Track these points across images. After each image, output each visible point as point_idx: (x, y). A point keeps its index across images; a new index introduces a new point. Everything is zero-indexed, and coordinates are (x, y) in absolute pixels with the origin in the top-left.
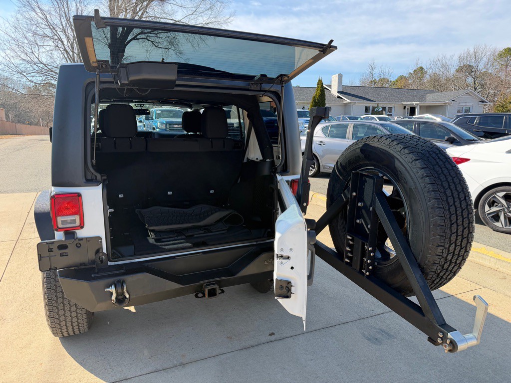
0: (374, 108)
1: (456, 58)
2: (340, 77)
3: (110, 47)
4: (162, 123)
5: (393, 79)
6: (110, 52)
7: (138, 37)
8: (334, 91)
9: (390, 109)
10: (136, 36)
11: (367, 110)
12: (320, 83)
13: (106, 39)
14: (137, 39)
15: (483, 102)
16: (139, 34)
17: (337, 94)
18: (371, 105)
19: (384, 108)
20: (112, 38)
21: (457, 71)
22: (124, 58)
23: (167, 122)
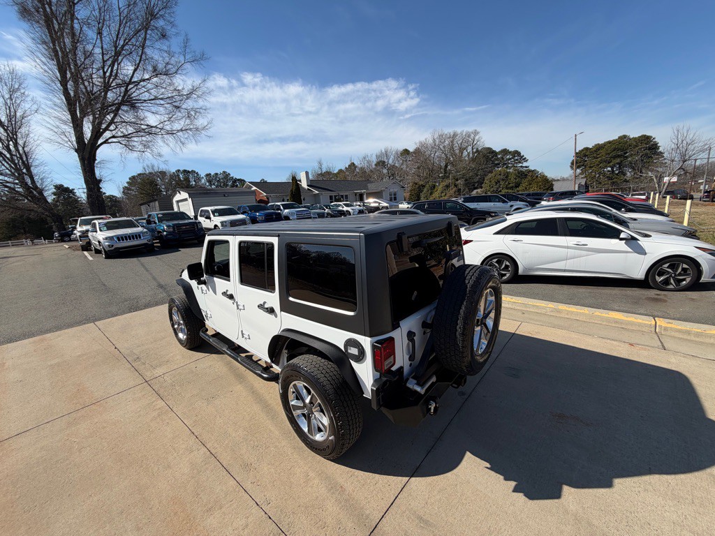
0: (335, 196)
1: (374, 157)
2: (307, 173)
3: (76, 151)
4: (168, 226)
5: (335, 172)
6: (79, 157)
7: (110, 141)
8: (304, 184)
9: (346, 196)
10: (107, 140)
11: (331, 197)
12: (294, 178)
13: (69, 143)
14: (108, 143)
15: (403, 187)
16: (110, 138)
17: (306, 187)
18: (333, 194)
19: (342, 196)
20: (78, 142)
21: (376, 165)
22: (96, 162)
23: (174, 225)
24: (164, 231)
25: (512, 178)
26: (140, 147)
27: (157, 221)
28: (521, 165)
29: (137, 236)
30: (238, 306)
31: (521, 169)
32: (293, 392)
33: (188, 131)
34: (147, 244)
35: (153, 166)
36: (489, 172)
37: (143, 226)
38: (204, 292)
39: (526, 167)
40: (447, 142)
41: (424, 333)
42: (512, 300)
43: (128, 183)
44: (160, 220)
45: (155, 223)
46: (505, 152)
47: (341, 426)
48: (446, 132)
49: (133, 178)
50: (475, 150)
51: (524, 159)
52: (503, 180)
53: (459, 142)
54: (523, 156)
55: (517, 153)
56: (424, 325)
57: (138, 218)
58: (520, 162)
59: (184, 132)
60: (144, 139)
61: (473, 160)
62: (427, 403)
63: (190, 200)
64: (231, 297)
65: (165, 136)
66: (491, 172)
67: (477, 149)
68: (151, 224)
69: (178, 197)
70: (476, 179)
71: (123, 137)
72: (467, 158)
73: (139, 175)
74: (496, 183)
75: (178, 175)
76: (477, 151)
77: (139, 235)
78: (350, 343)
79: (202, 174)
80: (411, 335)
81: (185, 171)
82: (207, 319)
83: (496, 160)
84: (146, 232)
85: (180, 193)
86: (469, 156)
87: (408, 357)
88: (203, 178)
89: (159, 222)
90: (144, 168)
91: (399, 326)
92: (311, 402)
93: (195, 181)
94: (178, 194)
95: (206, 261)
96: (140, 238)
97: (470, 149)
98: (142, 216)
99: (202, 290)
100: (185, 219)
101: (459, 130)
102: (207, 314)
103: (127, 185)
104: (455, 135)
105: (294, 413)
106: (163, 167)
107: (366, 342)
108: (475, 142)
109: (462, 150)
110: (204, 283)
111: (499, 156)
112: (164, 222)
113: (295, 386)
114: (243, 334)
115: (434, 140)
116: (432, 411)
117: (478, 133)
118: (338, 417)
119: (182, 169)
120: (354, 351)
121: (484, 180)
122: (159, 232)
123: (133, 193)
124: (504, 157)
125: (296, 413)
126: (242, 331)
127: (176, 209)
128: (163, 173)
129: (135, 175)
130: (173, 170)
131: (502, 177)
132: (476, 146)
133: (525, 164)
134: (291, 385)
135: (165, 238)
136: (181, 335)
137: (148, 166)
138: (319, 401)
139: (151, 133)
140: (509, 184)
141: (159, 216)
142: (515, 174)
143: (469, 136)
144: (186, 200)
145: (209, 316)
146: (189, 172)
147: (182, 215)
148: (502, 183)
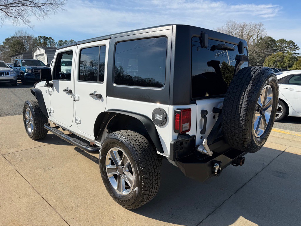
4: (29, 69)
23: (33, 68)
24: (25, 72)
25: (287, 60)
26: (15, 14)
27: (21, 65)
28: (294, 52)
29: (6, 73)
30: (74, 98)
31: (295, 55)
32: (110, 159)
33: (50, 5)
34: (12, 79)
35: (22, 32)
36: (269, 55)
37: (11, 67)
38: (51, 93)
39: (298, 54)
40: (238, 31)
41: (214, 117)
42: (282, 132)
43: (4, 42)
44: (24, 64)
45: (20, 66)
46: (282, 41)
47: (144, 178)
48: (238, 23)
49: (7, 40)
50: (259, 38)
51: (297, 48)
52: (280, 61)
53: (248, 31)
54: (296, 45)
55: (292, 43)
56: (215, 110)
57: (8, 63)
58: (294, 50)
59: (47, 5)
60: (18, 8)
61: (257, 45)
62: (213, 164)
63: (45, 55)
64: (70, 92)
65: (34, 8)
66: (270, 55)
67: (261, 37)
68: (16, 67)
69: (37, 52)
70: (259, 60)
71: (4, 6)
72: (252, 44)
73: (13, 37)
74: (274, 63)
75: (40, 40)
76: (261, 39)
77: (8, 73)
78: (157, 111)
79: (57, 41)
80: (204, 113)
81: (44, 37)
82: (51, 116)
83: (275, 47)
84: (13, 71)
85: (39, 49)
86: (254, 42)
87: (200, 130)
88: (56, 43)
89: (22, 66)
90: (16, 33)
91: (195, 103)
92: (122, 165)
93: (50, 45)
94: (38, 50)
95: (54, 69)
96: (8, 75)
97: (255, 37)
98: (11, 63)
99: (49, 92)
100: (41, 65)
101: (248, 23)
102: (51, 110)
103: (2, 44)
104: (245, 25)
105: (108, 175)
106: (29, 33)
107: (169, 109)
108: (260, 32)
109: (249, 37)
110: (51, 86)
111: (278, 44)
112: (27, 66)
113: (112, 152)
114: (76, 120)
115: (228, 29)
116: (216, 171)
117: (262, 25)
118: (142, 171)
119: (42, 36)
120: (160, 117)
121: (264, 60)
122: (22, 73)
123: (7, 50)
124: (282, 45)
125: (110, 175)
126: (75, 118)
127: (35, 58)
128: (29, 38)
129: (10, 37)
130: (36, 36)
131: (279, 58)
132: (260, 35)
133: (297, 52)
134: (109, 152)
135: (25, 77)
136: (30, 130)
137: (19, 32)
138: (129, 161)
139: (24, 5)
140: (284, 64)
141: (23, 61)
142: (289, 58)
143: (255, 27)
144: (43, 54)
145: (52, 112)
146: (47, 38)
147: (39, 63)
148: (278, 63)
